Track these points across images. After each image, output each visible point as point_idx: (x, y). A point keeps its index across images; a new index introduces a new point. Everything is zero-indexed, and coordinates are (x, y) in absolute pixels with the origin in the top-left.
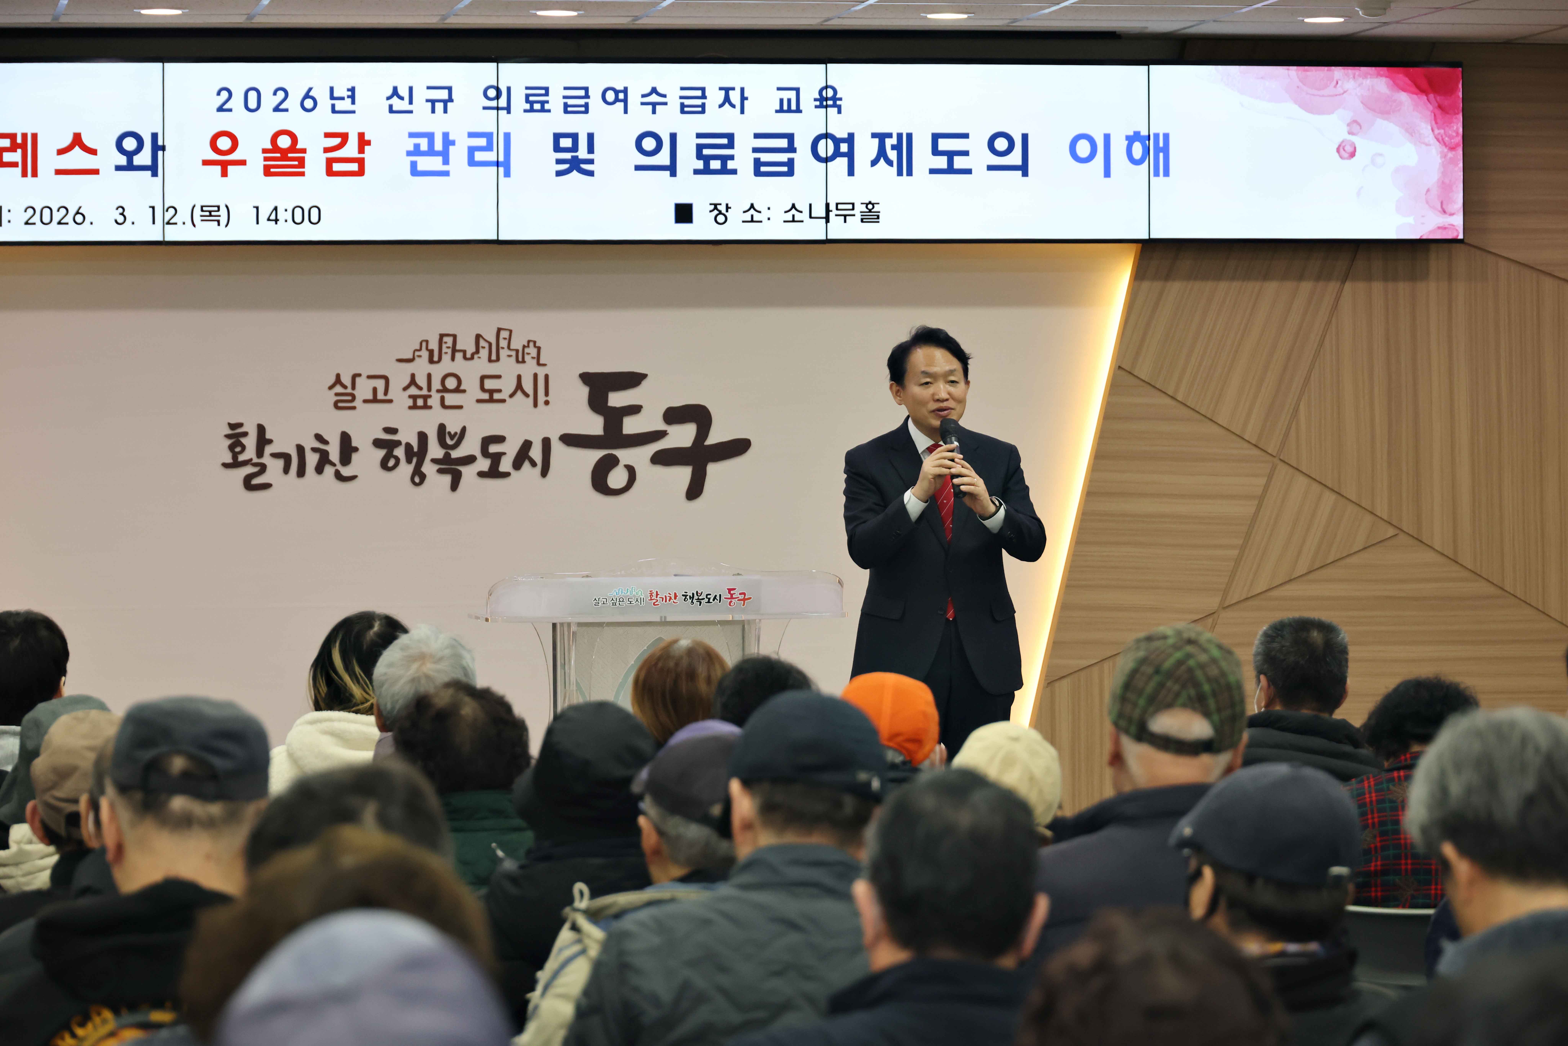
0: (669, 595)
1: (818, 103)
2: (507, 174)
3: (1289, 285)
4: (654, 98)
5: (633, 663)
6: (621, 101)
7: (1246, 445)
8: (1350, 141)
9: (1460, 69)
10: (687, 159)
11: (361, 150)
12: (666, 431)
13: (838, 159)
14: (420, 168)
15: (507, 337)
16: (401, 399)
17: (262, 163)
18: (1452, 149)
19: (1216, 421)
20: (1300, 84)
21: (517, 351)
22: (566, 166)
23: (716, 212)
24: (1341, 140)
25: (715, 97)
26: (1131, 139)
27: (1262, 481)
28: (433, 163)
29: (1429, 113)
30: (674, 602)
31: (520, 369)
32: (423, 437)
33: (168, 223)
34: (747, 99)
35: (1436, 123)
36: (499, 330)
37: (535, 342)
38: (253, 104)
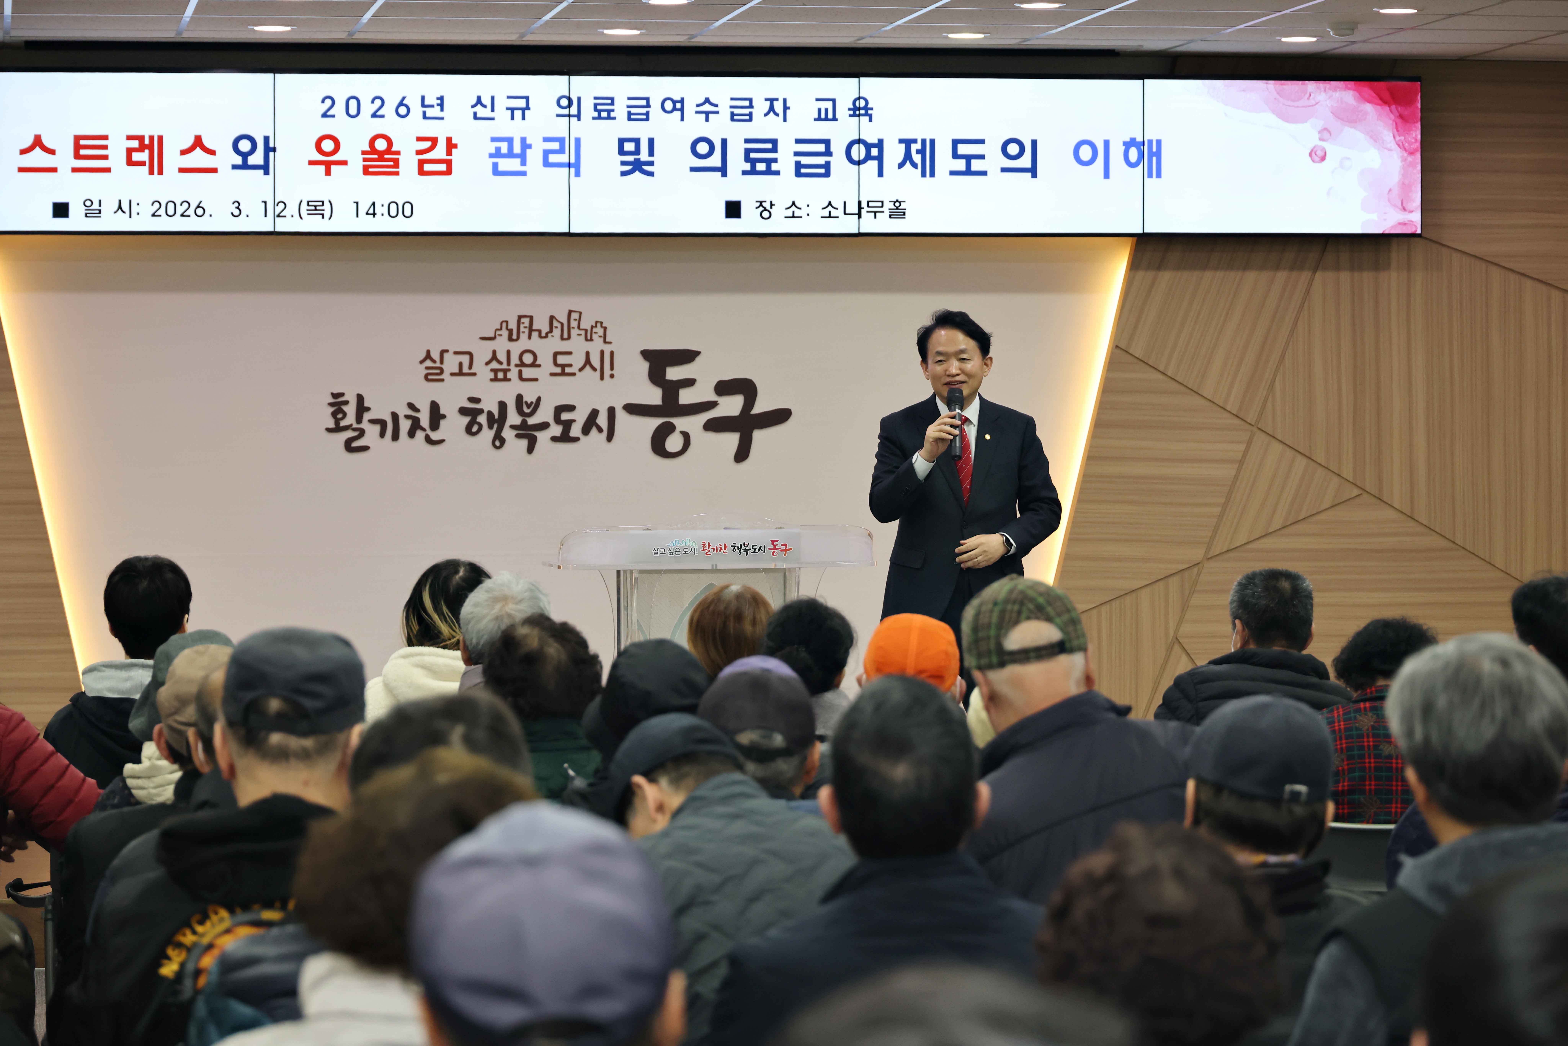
0: (720, 546)
1: (851, 112)
2: (578, 174)
3: (1266, 275)
4: (707, 107)
5: (688, 605)
6: (678, 110)
7: (1228, 415)
8: (1321, 146)
9: (1419, 83)
10: (737, 162)
11: (449, 153)
12: (717, 401)
13: (869, 162)
14: (501, 168)
15: (577, 318)
16: (484, 373)
17: (361, 163)
18: (1411, 153)
19: (1201, 394)
20: (1277, 97)
21: (586, 331)
22: (629, 168)
23: (761, 209)
24: (1313, 146)
25: (761, 107)
26: (1128, 145)
27: (1243, 447)
28: (513, 164)
29: (1391, 122)
30: (724, 552)
31: (589, 346)
32: (503, 406)
33: (278, 216)
34: (789, 108)
35: (1398, 131)
36: (570, 312)
37: (601, 323)
38: (353, 110)
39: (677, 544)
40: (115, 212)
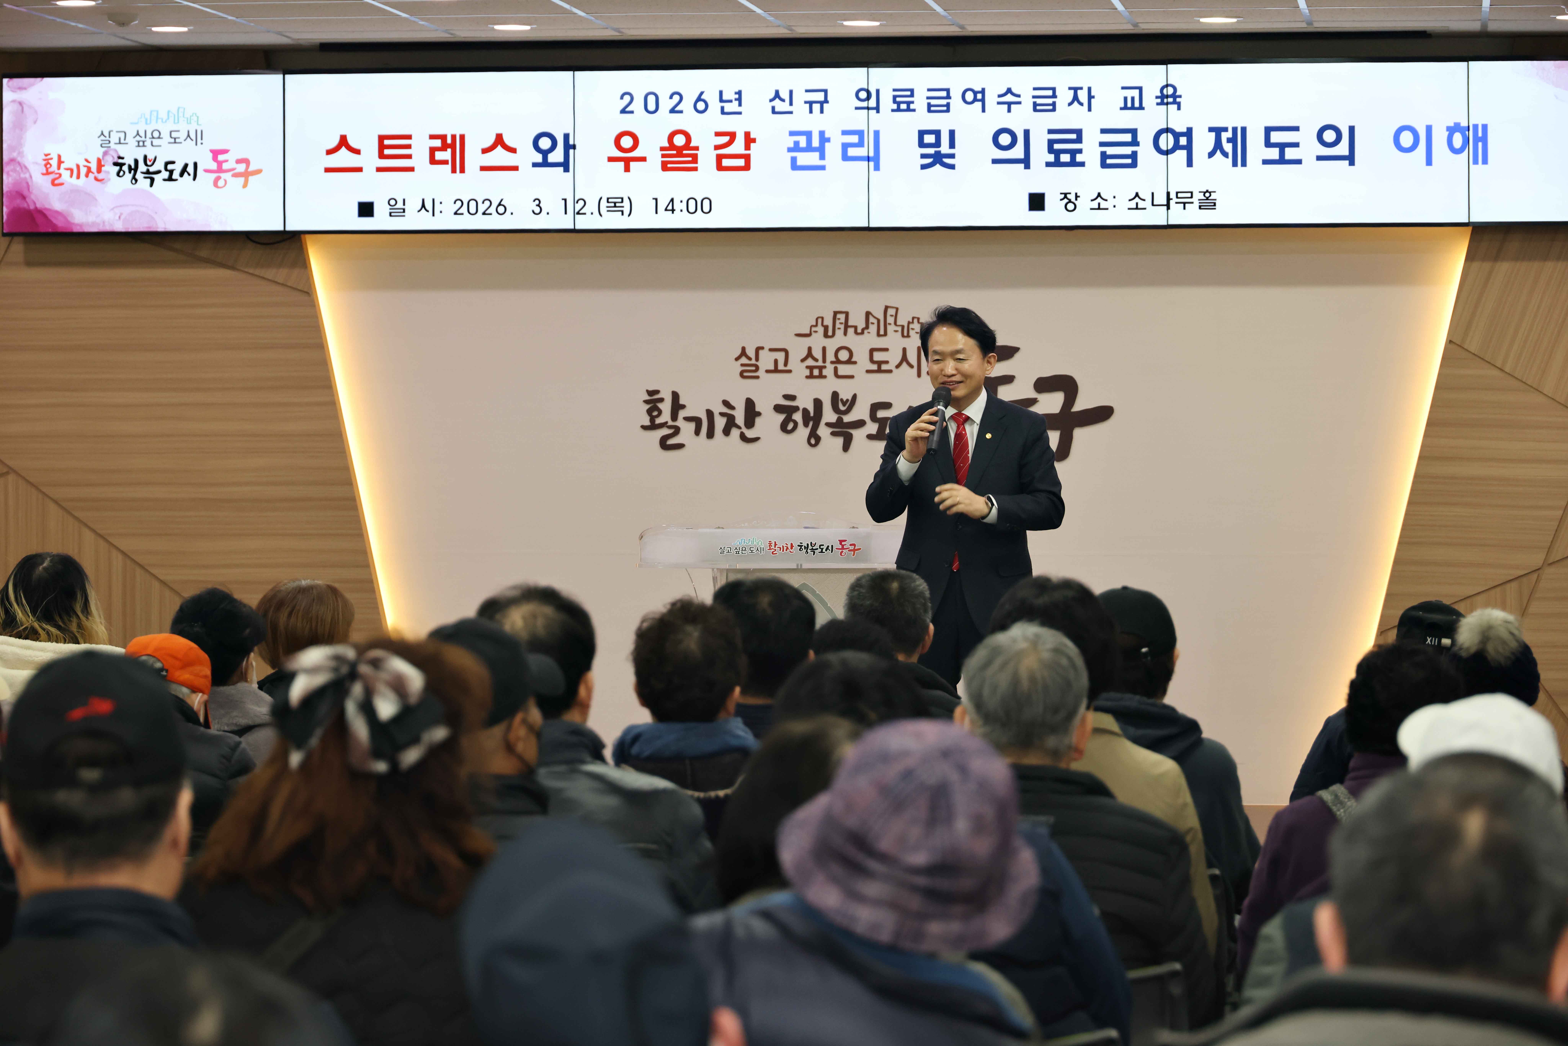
0: (786, 545)
1: (1159, 100)
2: (877, 168)
4: (1009, 98)
6: (979, 101)
10: (1040, 154)
11: (748, 147)
12: (1037, 398)
13: (1178, 151)
14: (799, 162)
15: (894, 314)
16: (799, 369)
17: (660, 159)
19: (1541, 391)
21: (903, 327)
22: (929, 161)
23: (1066, 201)
25: (1064, 96)
26: (1452, 130)
28: (811, 158)
30: (790, 551)
31: (906, 343)
32: (818, 403)
33: (578, 213)
34: (1093, 97)
36: (887, 308)
37: (918, 319)
38: (652, 106)
39: (743, 543)
40: (419, 211)
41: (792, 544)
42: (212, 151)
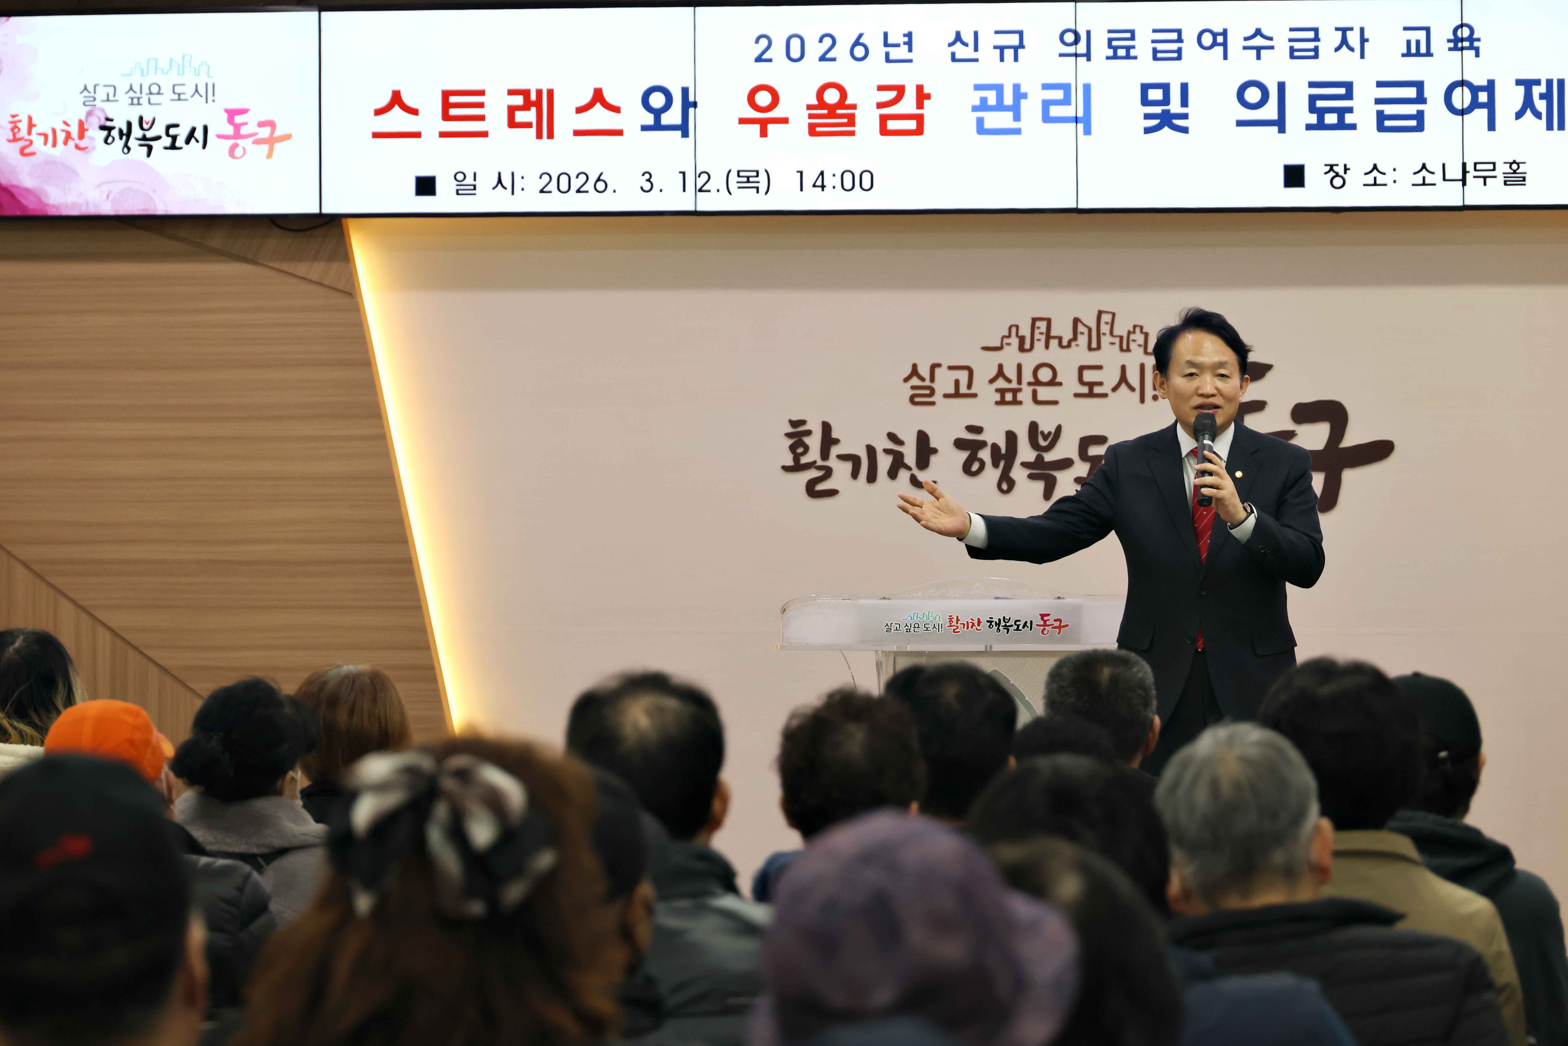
0: (972, 621)
1: (1452, 45)
2: (1088, 131)
4: (1258, 41)
6: (1220, 44)
10: (1298, 113)
11: (920, 105)
12: (1294, 431)
13: (1476, 111)
14: (987, 125)
15: (1110, 321)
16: (987, 393)
17: (806, 121)
21: (1121, 338)
22: (1155, 122)
23: (1332, 174)
25: (1329, 39)
28: (1004, 119)
30: (977, 629)
31: (1124, 358)
32: (1011, 437)
33: (701, 190)
34: (1367, 40)
36: (1100, 313)
37: (1141, 328)
38: (795, 53)
39: (915, 619)
40: (494, 188)
41: (979, 619)
42: (227, 111)
